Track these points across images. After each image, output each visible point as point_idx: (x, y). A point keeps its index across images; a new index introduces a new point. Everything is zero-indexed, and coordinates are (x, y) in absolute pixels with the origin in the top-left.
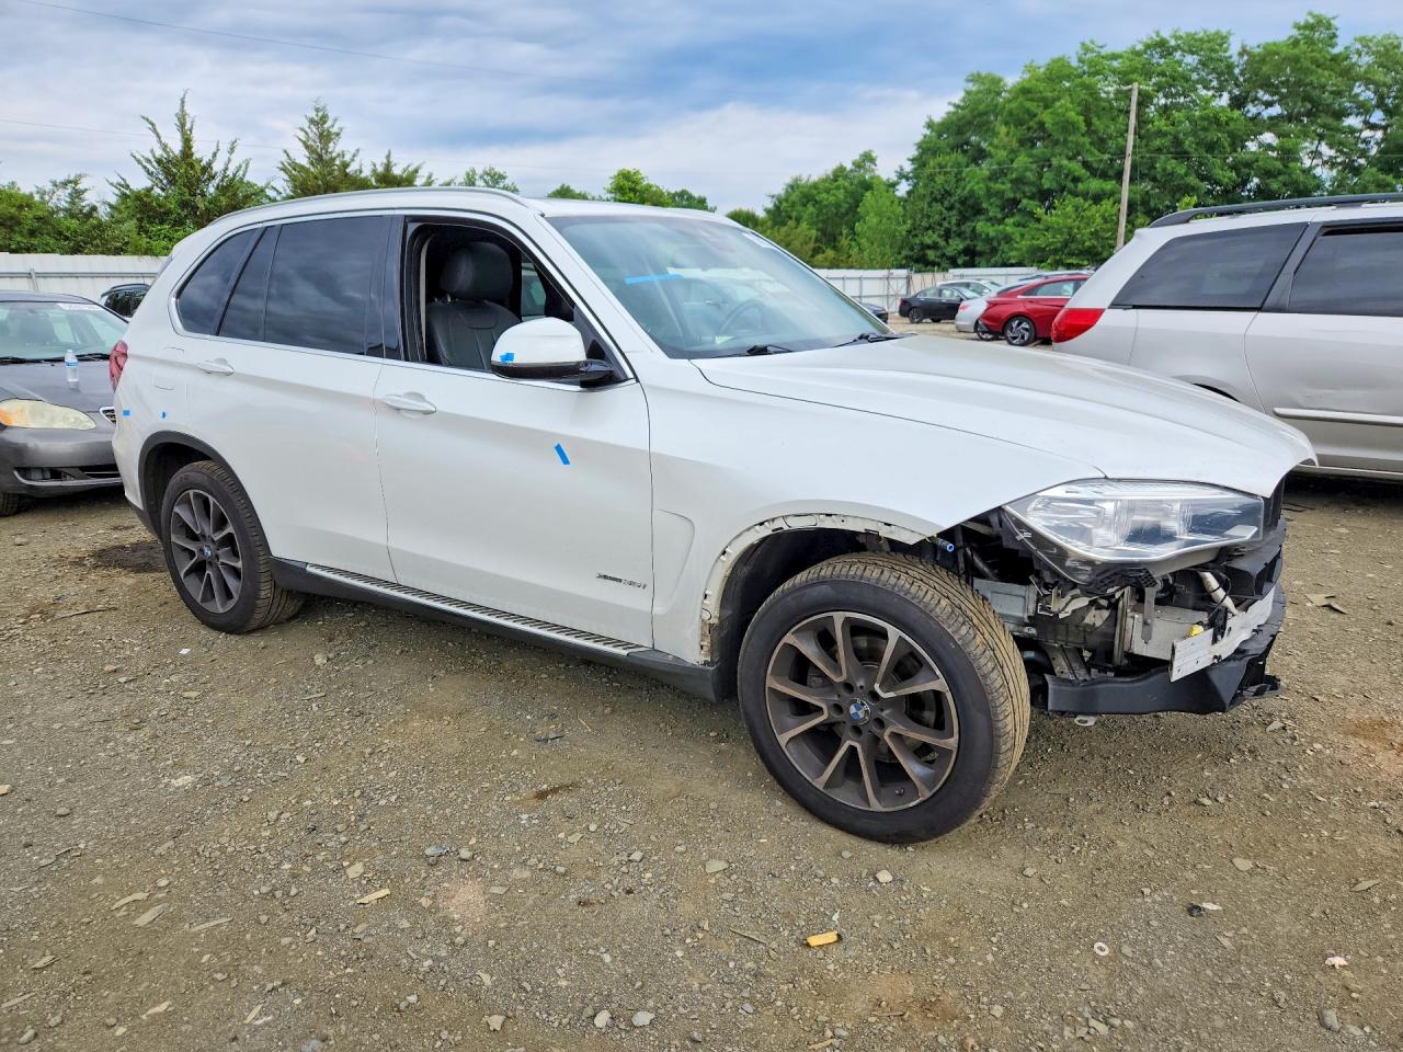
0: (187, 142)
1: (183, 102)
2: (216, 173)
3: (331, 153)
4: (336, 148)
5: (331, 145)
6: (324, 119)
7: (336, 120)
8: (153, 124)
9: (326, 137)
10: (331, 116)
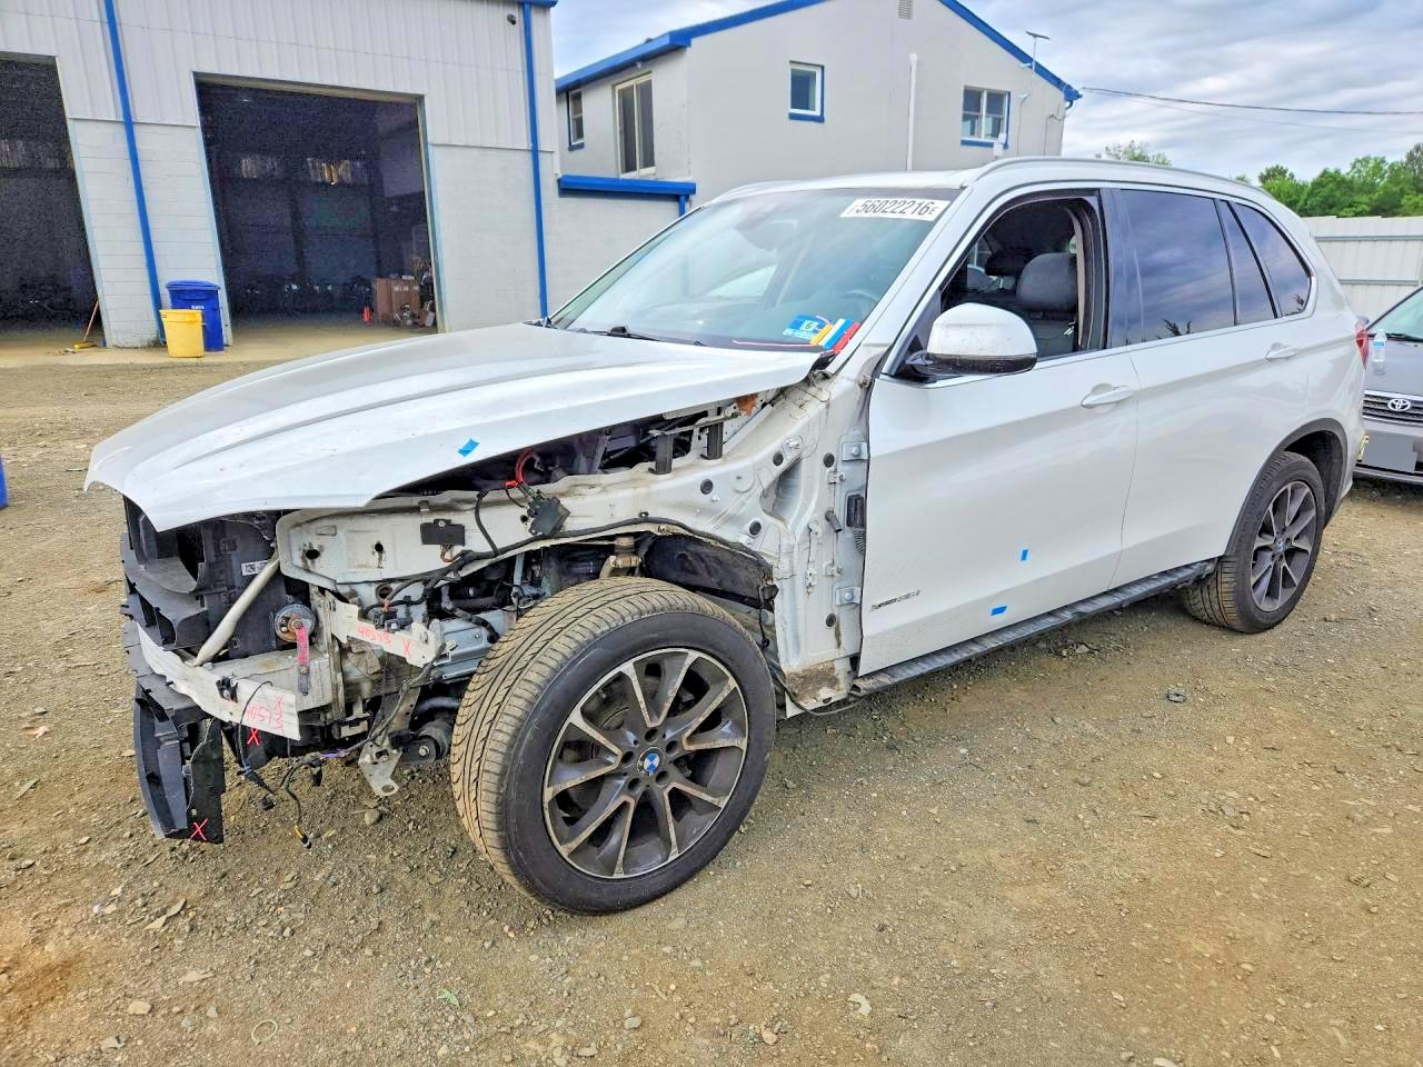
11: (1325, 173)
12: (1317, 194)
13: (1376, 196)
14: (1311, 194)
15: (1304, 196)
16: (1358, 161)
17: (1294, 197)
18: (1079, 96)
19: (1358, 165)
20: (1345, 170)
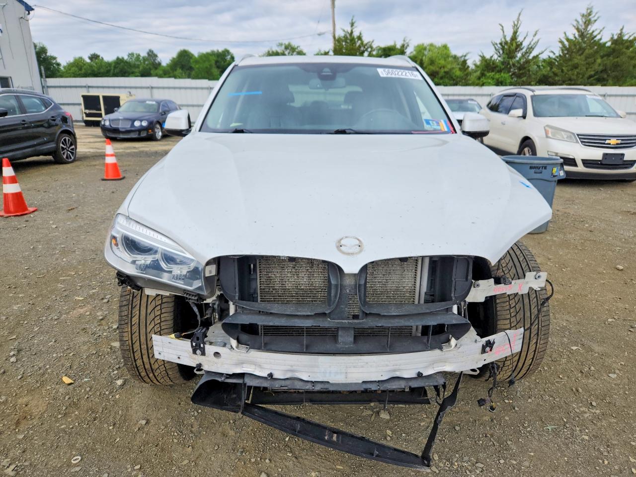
0: (515, 33)
1: (520, 14)
2: (524, 48)
3: (588, 31)
4: (591, 28)
5: (590, 27)
6: (590, 14)
7: (597, 13)
8: (502, 27)
9: (588, 23)
10: (594, 11)
11: (118, 58)
12: (117, 68)
13: (141, 68)
14: (115, 67)
15: (112, 68)
16: (130, 54)
17: (109, 68)
18: (33, 9)
19: (130, 56)
20: (126, 58)
